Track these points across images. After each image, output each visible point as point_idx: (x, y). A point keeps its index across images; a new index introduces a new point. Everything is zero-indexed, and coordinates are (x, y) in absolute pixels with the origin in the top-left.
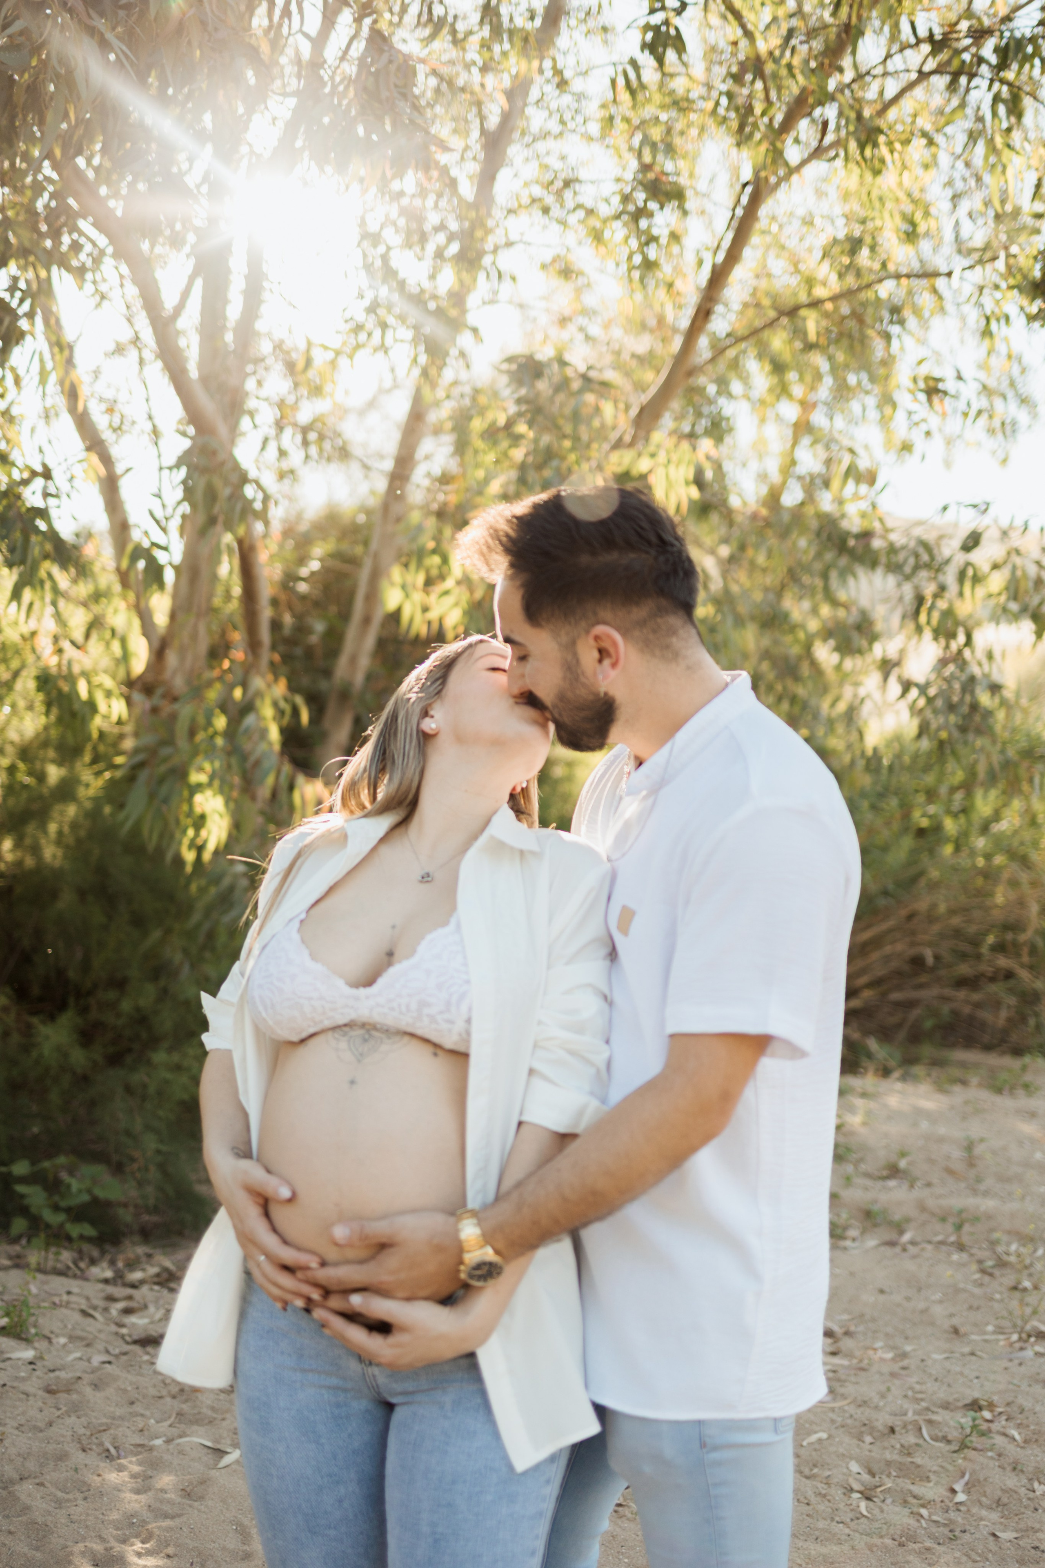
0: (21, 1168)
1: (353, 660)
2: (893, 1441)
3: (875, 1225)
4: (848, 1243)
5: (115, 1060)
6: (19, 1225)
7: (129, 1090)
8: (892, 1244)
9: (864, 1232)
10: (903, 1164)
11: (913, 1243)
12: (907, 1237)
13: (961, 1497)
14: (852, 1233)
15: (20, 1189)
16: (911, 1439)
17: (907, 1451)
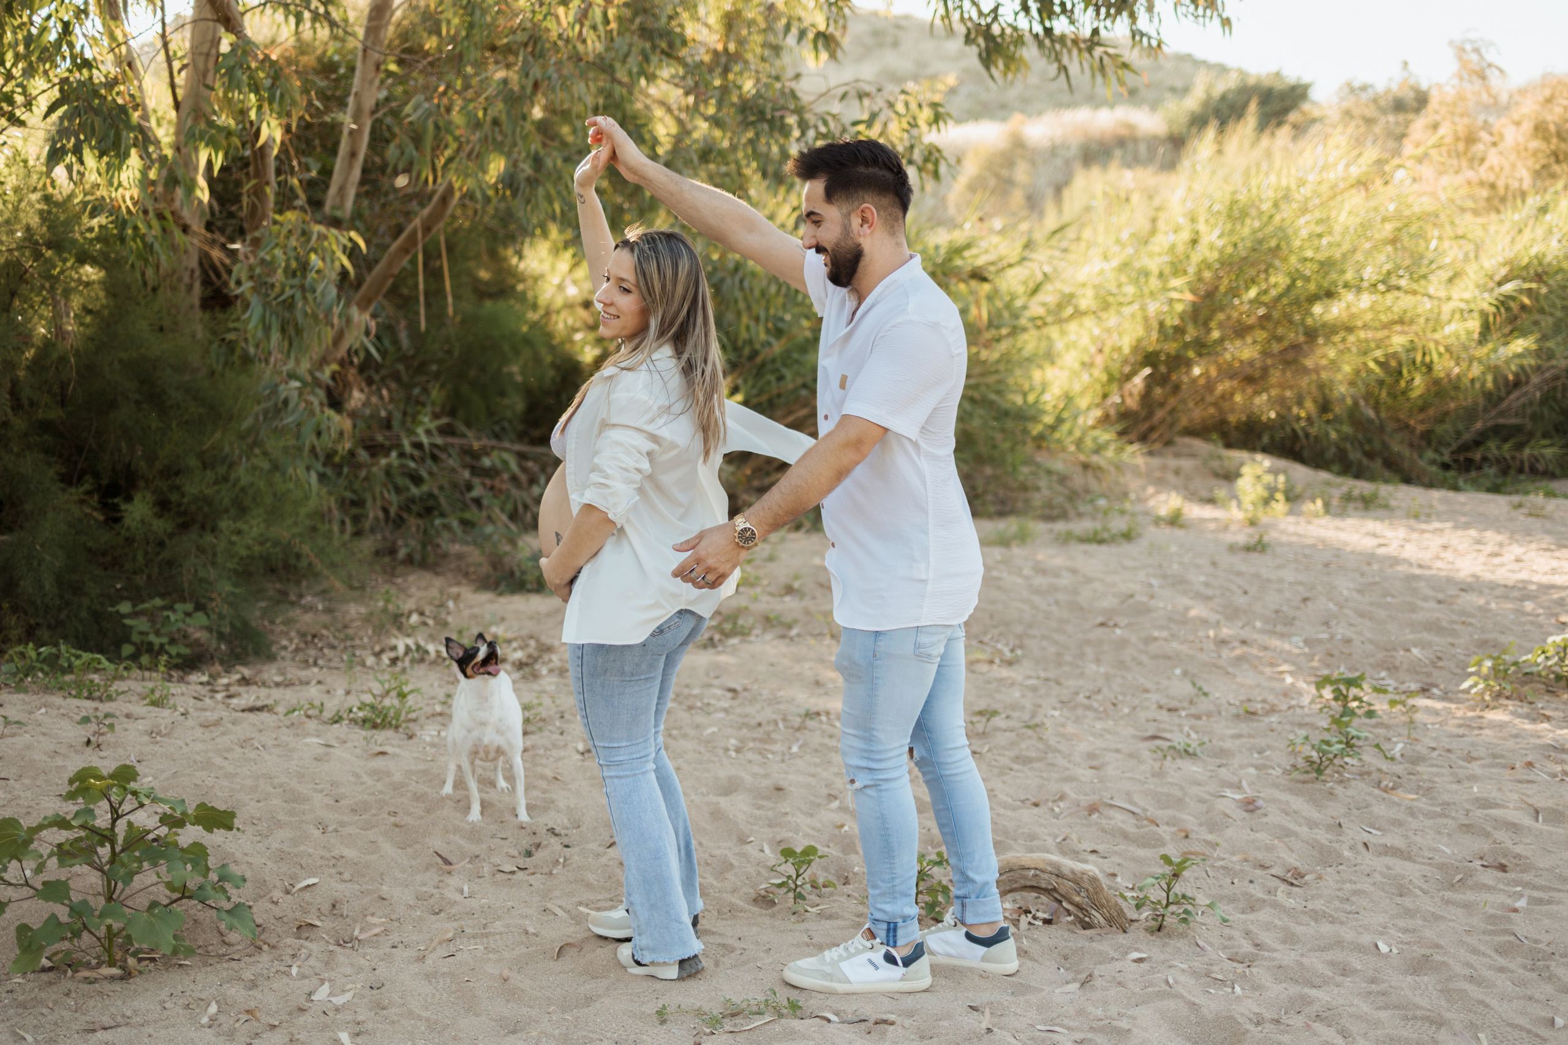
0: (125, 607)
1: (342, 189)
2: (761, 730)
3: (773, 626)
4: (752, 638)
5: (184, 527)
6: (127, 649)
7: (201, 550)
8: (783, 637)
9: (765, 630)
10: (796, 585)
11: (798, 635)
12: (794, 632)
13: (795, 749)
14: (756, 631)
15: (127, 622)
16: (771, 728)
17: (768, 734)
